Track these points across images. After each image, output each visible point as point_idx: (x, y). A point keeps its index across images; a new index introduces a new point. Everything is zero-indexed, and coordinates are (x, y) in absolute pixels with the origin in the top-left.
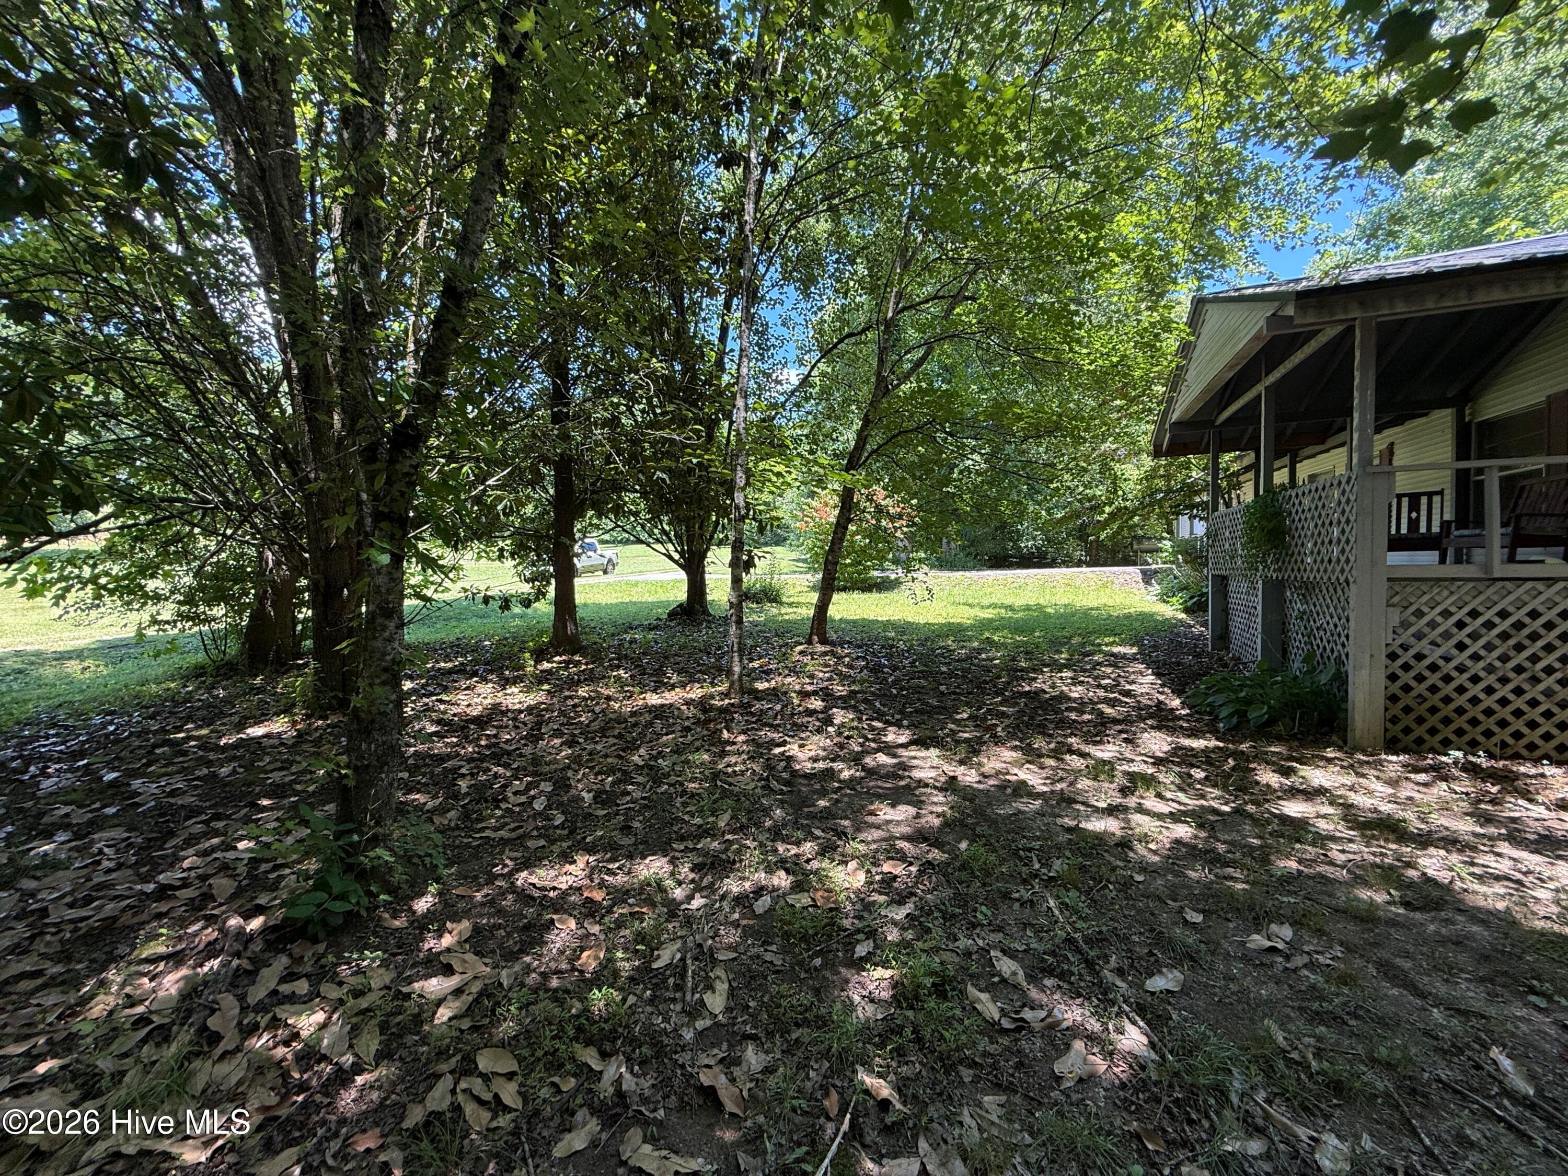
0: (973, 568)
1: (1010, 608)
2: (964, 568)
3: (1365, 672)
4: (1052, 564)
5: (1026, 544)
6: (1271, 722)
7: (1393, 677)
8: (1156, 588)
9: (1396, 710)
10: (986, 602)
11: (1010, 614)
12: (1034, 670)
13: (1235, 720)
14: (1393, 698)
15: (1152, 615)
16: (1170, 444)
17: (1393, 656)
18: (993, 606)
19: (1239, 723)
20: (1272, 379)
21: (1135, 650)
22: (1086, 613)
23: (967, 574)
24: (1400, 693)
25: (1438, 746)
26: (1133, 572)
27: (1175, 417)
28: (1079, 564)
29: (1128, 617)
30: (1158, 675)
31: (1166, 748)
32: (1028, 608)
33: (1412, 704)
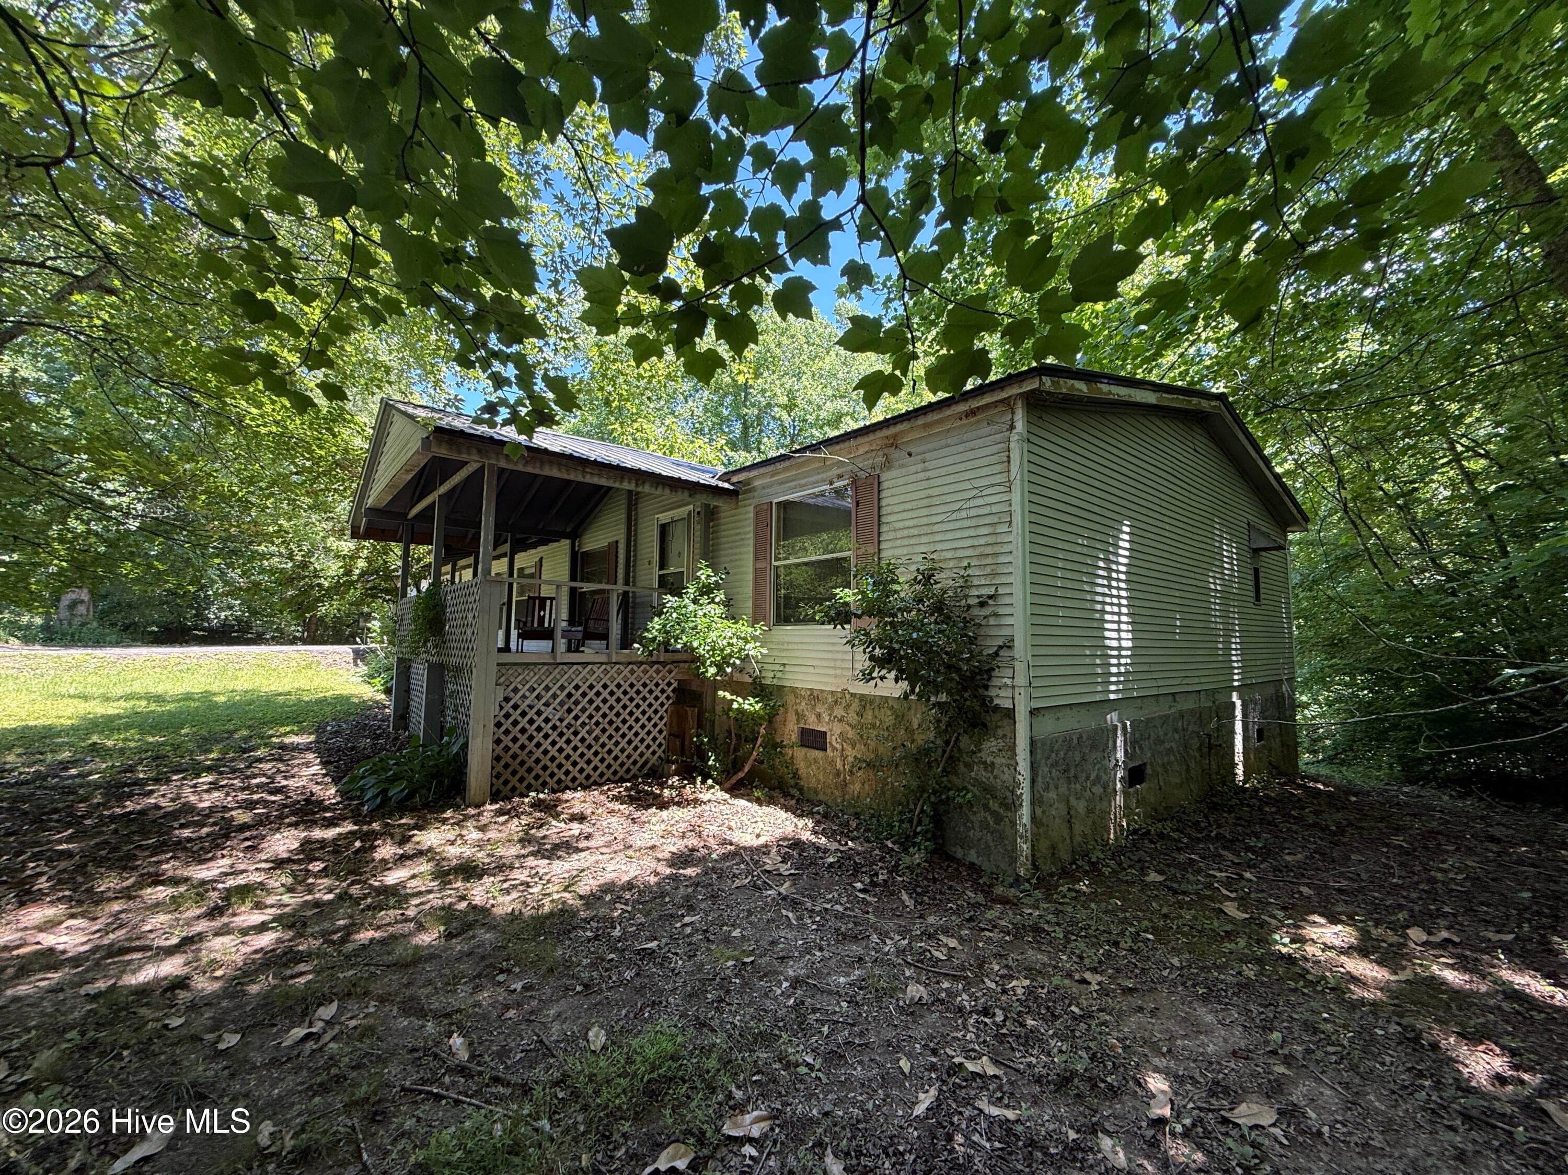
0: (117, 644)
1: (159, 699)
2: (99, 642)
3: (479, 740)
4: (258, 640)
5: (216, 615)
6: (410, 796)
7: (498, 742)
8: (363, 669)
9: (499, 767)
10: (120, 691)
11: (153, 707)
12: (157, 781)
13: (379, 800)
14: (498, 759)
15: (348, 698)
16: (367, 529)
17: (498, 725)
18: (128, 697)
19: (382, 802)
20: (443, 489)
21: (312, 738)
22: (269, 701)
23: (99, 652)
24: (502, 754)
25: (524, 791)
26: (346, 650)
27: (370, 502)
28: (293, 641)
29: (322, 702)
30: (324, 764)
31: (296, 845)
32: (188, 697)
33: (510, 761)
